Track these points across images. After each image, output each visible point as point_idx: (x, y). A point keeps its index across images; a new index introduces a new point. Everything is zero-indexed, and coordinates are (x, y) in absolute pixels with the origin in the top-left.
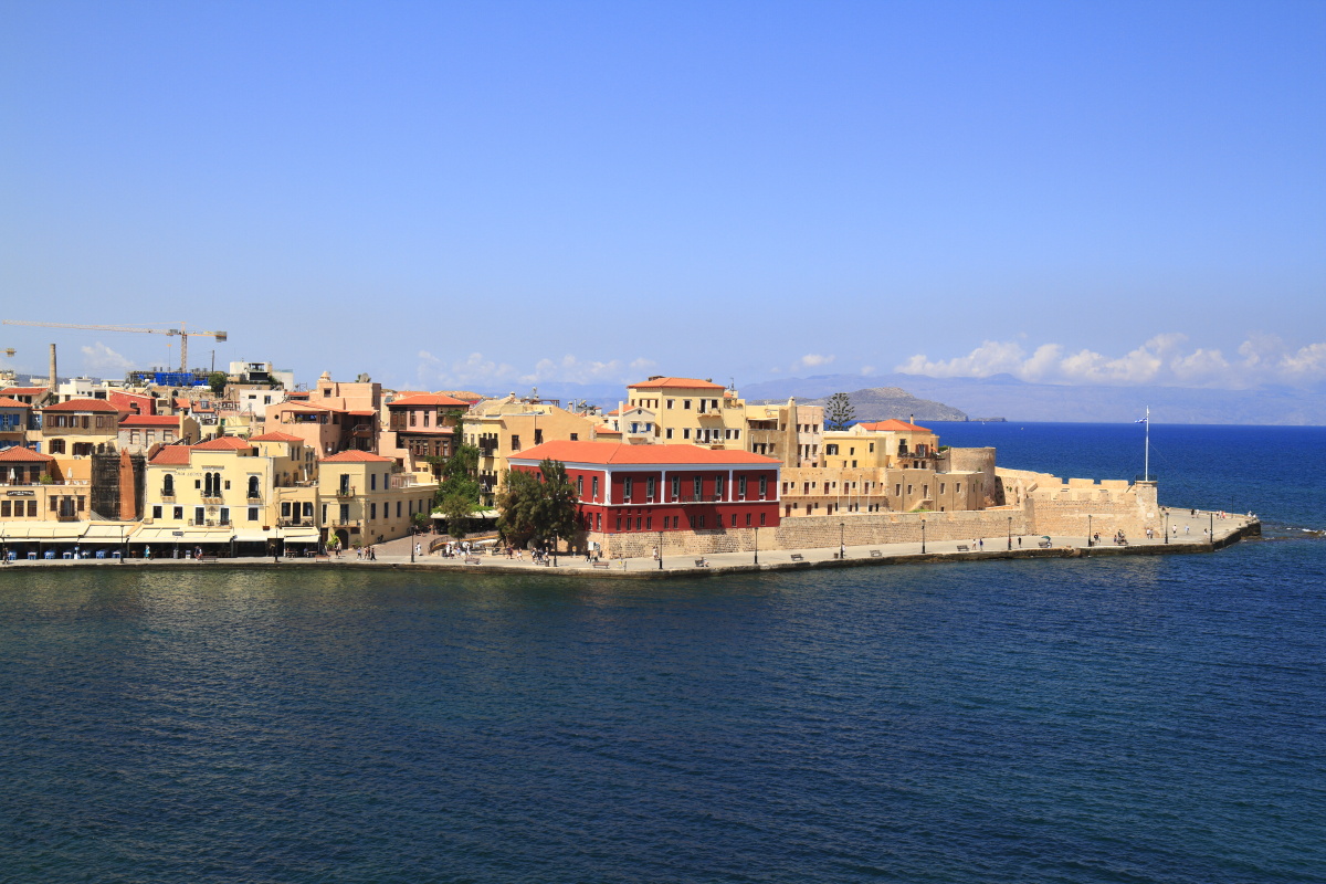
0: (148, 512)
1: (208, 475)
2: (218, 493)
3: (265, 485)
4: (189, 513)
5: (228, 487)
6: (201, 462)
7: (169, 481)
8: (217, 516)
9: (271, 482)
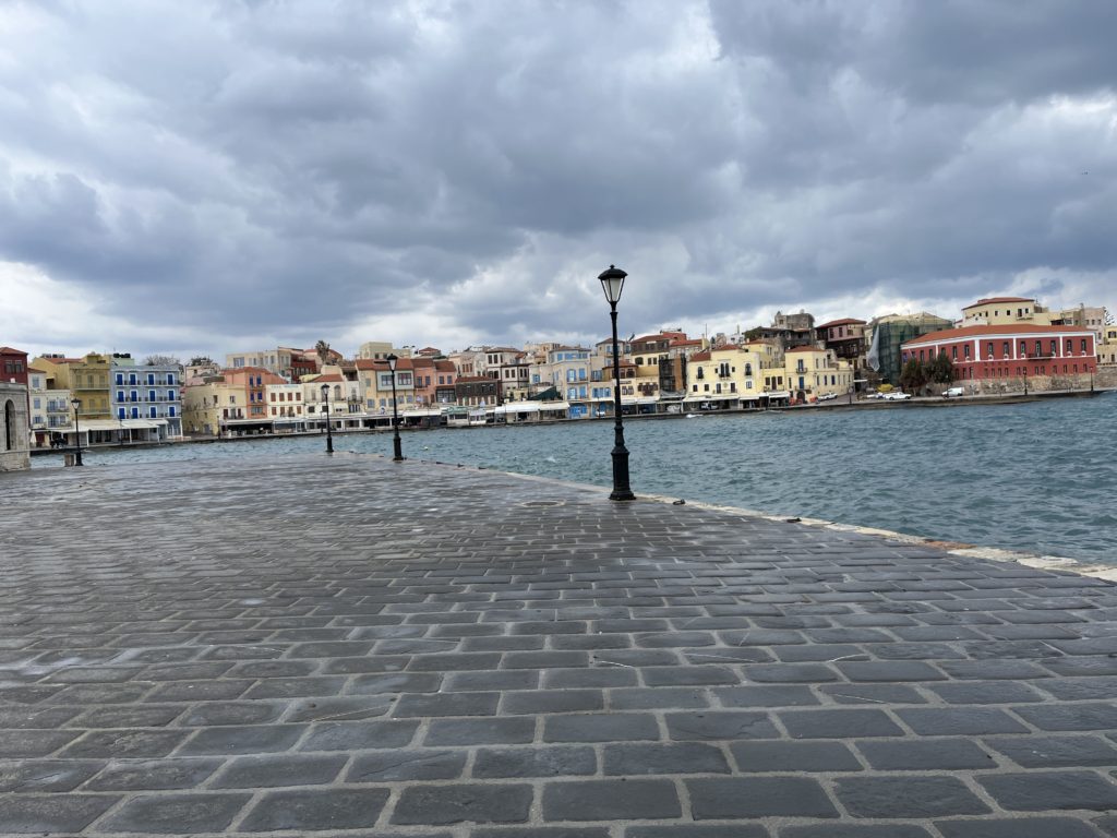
0: (690, 389)
1: (722, 365)
2: (728, 375)
3: (755, 369)
4: (713, 387)
5: (733, 369)
6: (718, 358)
7: (700, 371)
8: (729, 387)
9: (758, 366)
